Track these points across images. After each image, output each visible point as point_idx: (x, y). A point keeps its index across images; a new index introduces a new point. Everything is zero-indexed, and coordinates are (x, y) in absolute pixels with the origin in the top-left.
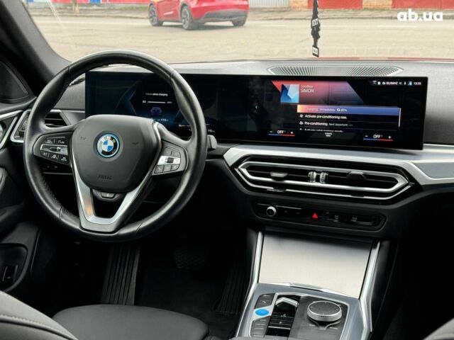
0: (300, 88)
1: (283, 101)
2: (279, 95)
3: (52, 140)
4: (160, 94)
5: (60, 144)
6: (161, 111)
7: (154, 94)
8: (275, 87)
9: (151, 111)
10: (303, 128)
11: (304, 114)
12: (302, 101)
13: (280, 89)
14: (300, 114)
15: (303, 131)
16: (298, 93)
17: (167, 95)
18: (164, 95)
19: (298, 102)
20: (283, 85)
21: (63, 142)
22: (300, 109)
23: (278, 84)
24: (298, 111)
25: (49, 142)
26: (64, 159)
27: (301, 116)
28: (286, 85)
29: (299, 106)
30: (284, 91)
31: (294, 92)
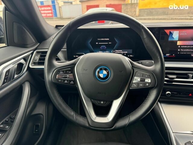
0: (179, 33)
1: (170, 39)
3: (63, 71)
4: (105, 39)
5: (68, 73)
6: (106, 47)
7: (102, 39)
8: (166, 32)
9: (101, 48)
10: (180, 53)
11: (181, 46)
12: (180, 39)
13: (168, 34)
16: (178, 35)
17: (108, 39)
18: (107, 39)
19: (178, 40)
20: (170, 32)
21: (70, 72)
23: (167, 31)
24: (178, 44)
25: (61, 73)
26: (72, 82)
27: (179, 47)
28: (172, 32)
29: (178, 42)
30: (171, 35)
31: (176, 35)
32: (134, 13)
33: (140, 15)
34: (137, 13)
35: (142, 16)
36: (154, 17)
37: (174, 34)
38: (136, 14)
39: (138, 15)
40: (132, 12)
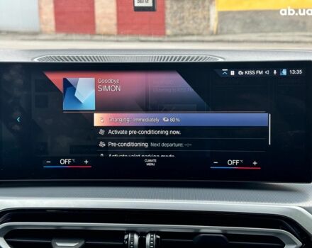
0: (96, 84)
1: (67, 106)
2: (59, 97)
8: (50, 81)
10: (106, 153)
11: (106, 128)
12: (102, 106)
13: (60, 87)
14: (99, 128)
15: (106, 157)
19: (94, 109)
20: (65, 80)
22: (99, 120)
23: (56, 79)
24: (96, 124)
27: (102, 132)
28: (71, 79)
29: (96, 116)
30: (68, 89)
31: (86, 91)
32: (205, 23)
33: (221, 29)
34: (214, 24)
35: (229, 32)
36: (264, 34)
37: (78, 89)
38: (208, 26)
39: (215, 30)
40: (199, 21)
